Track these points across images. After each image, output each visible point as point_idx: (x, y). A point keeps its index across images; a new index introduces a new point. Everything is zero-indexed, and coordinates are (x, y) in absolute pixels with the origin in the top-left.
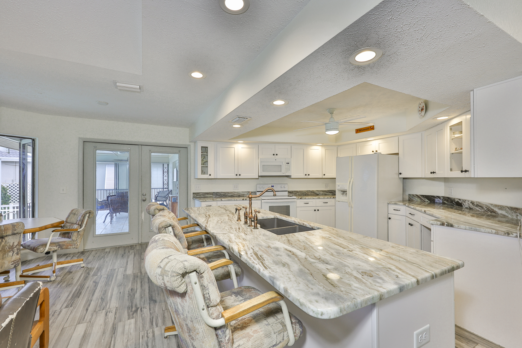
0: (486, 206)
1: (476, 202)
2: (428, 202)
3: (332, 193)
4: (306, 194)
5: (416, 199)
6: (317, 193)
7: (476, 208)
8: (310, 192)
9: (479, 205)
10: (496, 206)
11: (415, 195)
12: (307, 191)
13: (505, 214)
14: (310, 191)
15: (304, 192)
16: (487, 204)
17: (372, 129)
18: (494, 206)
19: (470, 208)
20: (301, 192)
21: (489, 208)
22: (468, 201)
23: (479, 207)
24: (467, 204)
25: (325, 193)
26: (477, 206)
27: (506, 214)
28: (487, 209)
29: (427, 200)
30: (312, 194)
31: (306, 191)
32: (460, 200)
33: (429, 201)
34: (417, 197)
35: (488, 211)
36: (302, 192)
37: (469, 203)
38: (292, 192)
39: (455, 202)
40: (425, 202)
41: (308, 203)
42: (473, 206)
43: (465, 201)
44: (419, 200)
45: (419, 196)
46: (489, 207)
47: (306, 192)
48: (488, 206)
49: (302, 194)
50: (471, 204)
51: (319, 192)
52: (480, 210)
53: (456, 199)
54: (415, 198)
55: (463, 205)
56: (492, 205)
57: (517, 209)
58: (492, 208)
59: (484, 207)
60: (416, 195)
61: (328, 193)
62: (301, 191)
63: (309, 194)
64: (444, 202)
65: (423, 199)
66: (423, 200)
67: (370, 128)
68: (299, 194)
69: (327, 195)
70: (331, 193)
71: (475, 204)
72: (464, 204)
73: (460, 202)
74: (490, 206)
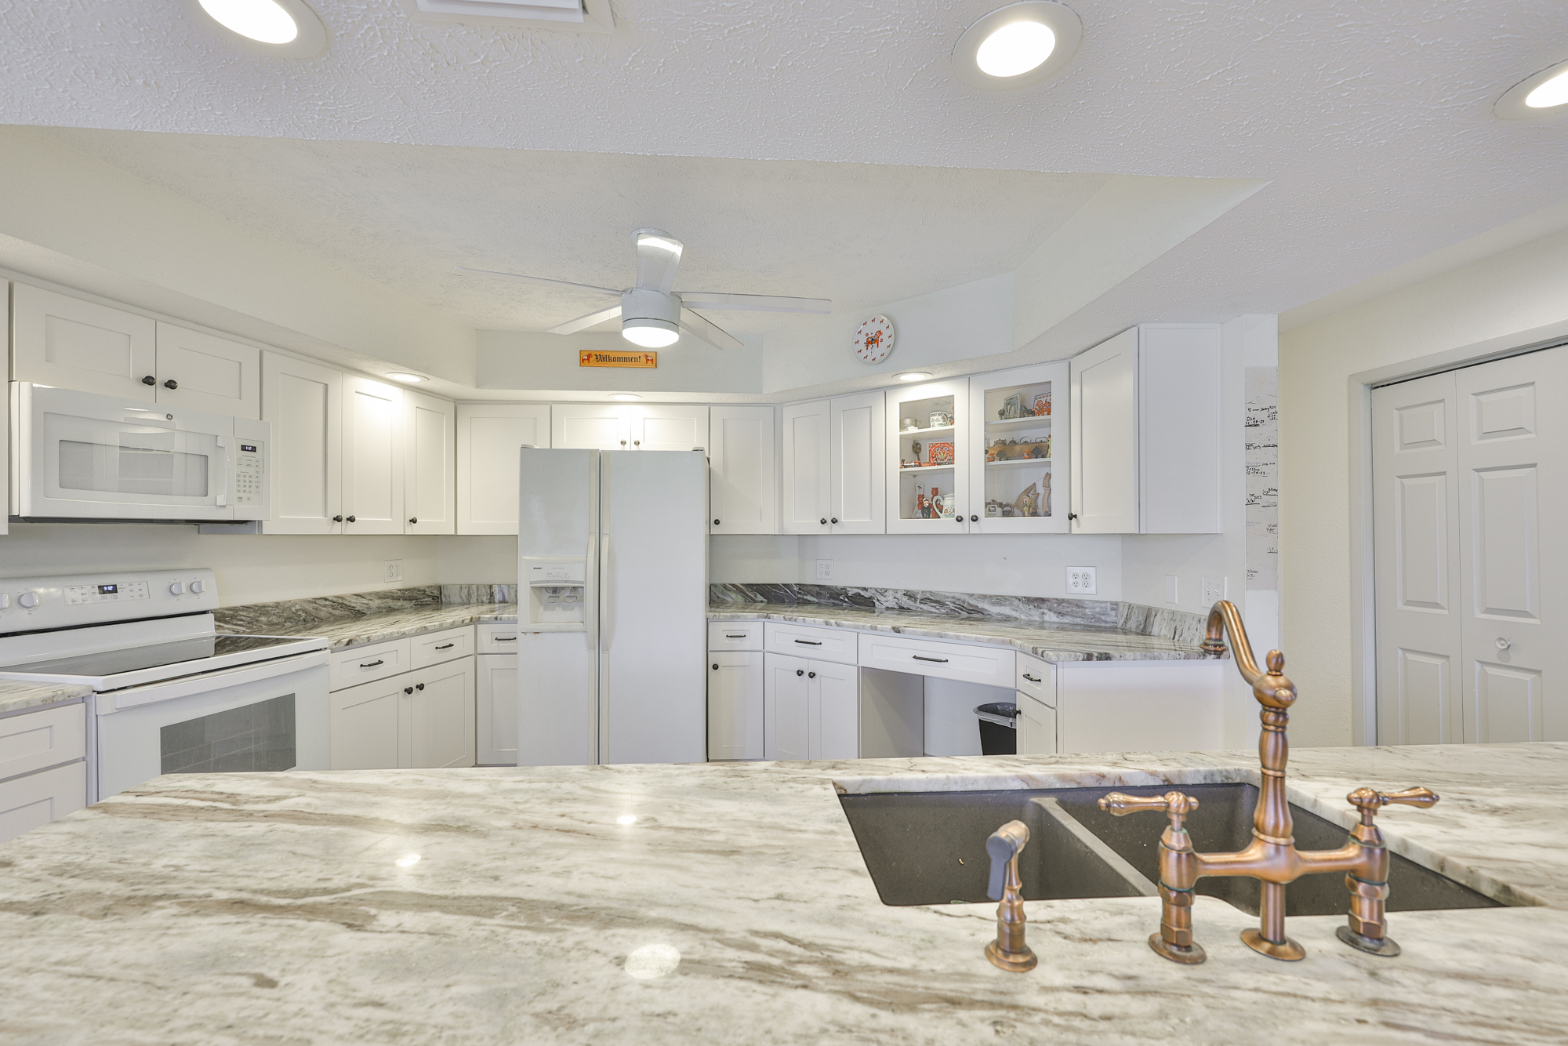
0: (954, 600)
1: (923, 592)
2: (762, 602)
3: (416, 599)
4: (309, 619)
5: (732, 598)
6: (358, 604)
7: (922, 606)
8: (325, 606)
9: (932, 598)
10: (984, 597)
11: (730, 584)
12: (315, 601)
13: (1010, 614)
14: (326, 599)
15: (298, 607)
16: (958, 596)
17: (650, 362)
18: (979, 597)
19: (901, 608)
20: (284, 610)
21: (962, 604)
22: (896, 591)
23: (932, 604)
24: (891, 598)
25: (391, 603)
26: (925, 600)
27: (1014, 614)
28: (956, 607)
29: (759, 597)
30: (337, 612)
31: (309, 602)
32: (865, 589)
33: (765, 600)
34: (734, 592)
35: (962, 610)
36: (289, 607)
37: (899, 595)
38: (232, 617)
39: (847, 596)
40: (755, 601)
41: (380, 662)
42: (912, 603)
43: (883, 592)
44: (740, 599)
45: (741, 586)
46: (964, 602)
47: (309, 607)
48: (959, 600)
49: (288, 619)
50: (905, 599)
51: (365, 601)
52: (934, 610)
53: (851, 588)
54: (729, 593)
55: (877, 603)
56: (972, 595)
57: (1043, 600)
58: (973, 602)
59: (947, 603)
60: (733, 585)
61: (400, 603)
62: (285, 603)
63: (322, 614)
64: (805, 597)
65: (750, 594)
66: (751, 598)
67: (643, 360)
68: (274, 619)
69: (395, 610)
70: (410, 599)
71: (918, 597)
72: (882, 598)
73: (866, 595)
74: (967, 599)
